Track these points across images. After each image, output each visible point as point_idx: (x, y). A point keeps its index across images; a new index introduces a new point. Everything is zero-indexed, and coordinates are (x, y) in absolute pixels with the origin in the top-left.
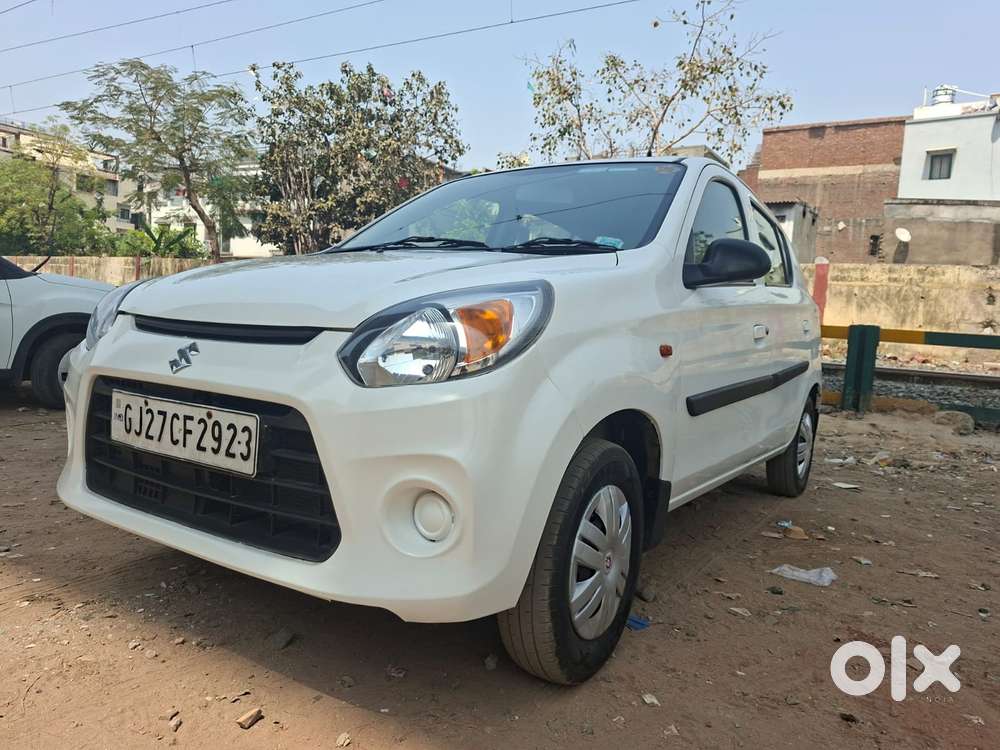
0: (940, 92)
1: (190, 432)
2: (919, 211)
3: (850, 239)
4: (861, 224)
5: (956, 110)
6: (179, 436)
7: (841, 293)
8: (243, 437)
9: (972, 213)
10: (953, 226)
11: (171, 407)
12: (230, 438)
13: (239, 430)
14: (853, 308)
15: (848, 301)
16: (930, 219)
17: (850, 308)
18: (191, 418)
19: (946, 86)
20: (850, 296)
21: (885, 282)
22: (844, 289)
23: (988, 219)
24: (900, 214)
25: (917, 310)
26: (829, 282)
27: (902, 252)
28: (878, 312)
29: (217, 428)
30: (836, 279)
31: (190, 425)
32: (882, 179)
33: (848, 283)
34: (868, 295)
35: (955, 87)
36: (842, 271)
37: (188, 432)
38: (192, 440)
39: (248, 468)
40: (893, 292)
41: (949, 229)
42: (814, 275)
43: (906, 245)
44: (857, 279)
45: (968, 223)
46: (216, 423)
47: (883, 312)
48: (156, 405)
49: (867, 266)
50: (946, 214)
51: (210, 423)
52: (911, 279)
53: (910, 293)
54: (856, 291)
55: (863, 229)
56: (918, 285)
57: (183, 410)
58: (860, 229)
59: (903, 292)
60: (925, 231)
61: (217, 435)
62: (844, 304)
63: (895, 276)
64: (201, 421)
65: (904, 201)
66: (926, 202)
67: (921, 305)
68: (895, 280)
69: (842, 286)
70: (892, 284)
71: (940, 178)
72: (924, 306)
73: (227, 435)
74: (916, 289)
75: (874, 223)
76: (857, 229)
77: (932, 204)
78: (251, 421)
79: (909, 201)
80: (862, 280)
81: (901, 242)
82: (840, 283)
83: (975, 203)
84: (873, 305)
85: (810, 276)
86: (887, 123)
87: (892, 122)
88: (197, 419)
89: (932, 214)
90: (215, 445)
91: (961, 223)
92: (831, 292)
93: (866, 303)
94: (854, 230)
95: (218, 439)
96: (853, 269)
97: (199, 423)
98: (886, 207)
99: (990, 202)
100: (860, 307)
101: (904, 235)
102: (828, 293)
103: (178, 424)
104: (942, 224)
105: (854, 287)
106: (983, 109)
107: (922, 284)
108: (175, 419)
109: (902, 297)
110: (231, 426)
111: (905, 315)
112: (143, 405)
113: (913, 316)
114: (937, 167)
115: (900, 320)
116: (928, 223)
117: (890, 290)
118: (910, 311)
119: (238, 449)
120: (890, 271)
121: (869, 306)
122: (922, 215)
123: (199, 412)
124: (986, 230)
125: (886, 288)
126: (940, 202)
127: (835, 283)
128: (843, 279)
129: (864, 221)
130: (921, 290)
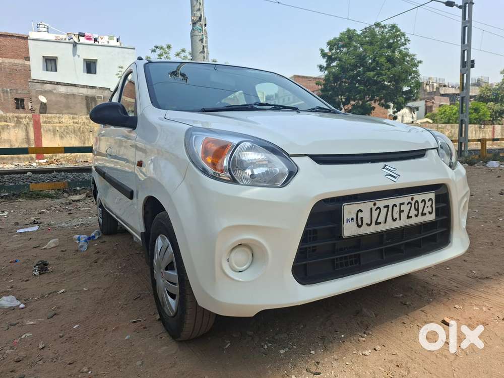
0: (40, 26)
1: (403, 211)
2: (48, 87)
3: (2, 99)
4: (7, 91)
5: (52, 37)
6: (396, 215)
7: (50, 130)
8: (429, 204)
9: (74, 90)
10: (67, 96)
11: (390, 202)
12: (422, 207)
13: (427, 201)
14: (58, 138)
15: (54, 134)
16: (55, 92)
17: (56, 138)
18: (403, 204)
19: (43, 23)
20: (55, 132)
21: (72, 124)
22: (51, 128)
23: (82, 93)
24: (39, 88)
25: (90, 138)
26: (42, 124)
27: (43, 108)
28: (71, 140)
29: (417, 204)
30: (45, 122)
31: (403, 207)
32: (15, 67)
33: (51, 125)
34: (64, 131)
35: (48, 25)
36: (48, 118)
37: (401, 211)
38: (404, 215)
39: (432, 217)
40: (76, 129)
41: (65, 97)
42: (32, 120)
43: (45, 104)
44: (57, 123)
45: (74, 95)
46: (417, 202)
47: (73, 139)
48: (381, 203)
49: (61, 115)
50: (62, 89)
51: (413, 203)
52: (84, 122)
53: (84, 129)
54: (58, 129)
55: (9, 94)
56: (88, 125)
57: (397, 201)
58: (7, 95)
59: (81, 129)
60: (53, 98)
61: (416, 207)
62: (53, 136)
63: (75, 121)
64: (409, 203)
65: (39, 81)
66: (51, 83)
67: (91, 135)
68: (76, 123)
69: (50, 126)
70: (75, 125)
71: (52, 71)
72: (93, 135)
73: (421, 205)
74: (87, 127)
75: (15, 91)
76: (6, 94)
77: (54, 84)
78: (432, 195)
79: (42, 82)
80: (60, 123)
81: (42, 103)
82: (48, 124)
83: (74, 85)
84: (68, 136)
85: (30, 121)
86: (12, 36)
87: (14, 36)
88: (406, 204)
89: (55, 89)
90: (416, 213)
91: (70, 94)
92: (44, 130)
93: (64, 135)
94: (4, 95)
95: (417, 210)
96: (54, 117)
97: (408, 205)
98: (30, 83)
99: (81, 85)
100: (61, 137)
101: (43, 99)
102: (42, 130)
103: (396, 210)
104: (61, 95)
105: (56, 127)
106: (65, 39)
107: (90, 125)
108: (394, 207)
109: (81, 131)
110: (424, 200)
111: (85, 140)
112: (373, 206)
113: (88, 140)
114: (49, 65)
115: (82, 142)
116: (54, 94)
117: (75, 128)
118: (86, 138)
119: (426, 210)
120: (73, 118)
121: (66, 137)
122: (51, 89)
123: (406, 199)
124: (82, 99)
125: (73, 127)
126: (58, 84)
127: (45, 124)
128: (49, 122)
129: (8, 90)
130: (89, 127)
